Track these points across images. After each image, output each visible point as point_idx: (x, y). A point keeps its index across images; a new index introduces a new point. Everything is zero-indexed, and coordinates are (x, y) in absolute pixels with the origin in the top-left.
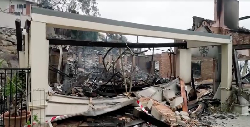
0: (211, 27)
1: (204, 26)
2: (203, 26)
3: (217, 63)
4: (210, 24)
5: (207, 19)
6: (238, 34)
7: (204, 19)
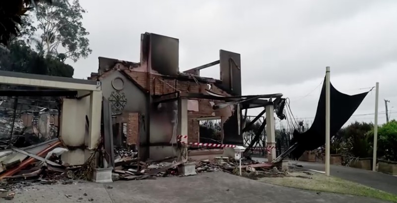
0: (131, 71)
1: (119, 70)
2: (116, 69)
3: (144, 120)
4: (130, 67)
5: (123, 61)
6: (178, 82)
7: (117, 60)
